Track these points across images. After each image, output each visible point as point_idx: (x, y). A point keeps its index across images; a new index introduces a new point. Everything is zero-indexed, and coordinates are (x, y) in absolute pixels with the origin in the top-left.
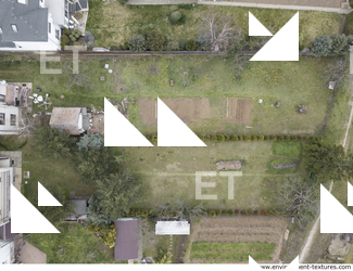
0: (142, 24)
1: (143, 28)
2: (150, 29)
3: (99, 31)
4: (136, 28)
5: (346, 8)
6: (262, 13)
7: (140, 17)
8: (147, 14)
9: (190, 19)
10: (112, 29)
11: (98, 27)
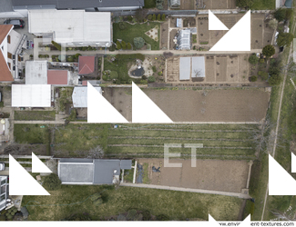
0: (70, 202)
1: (71, 205)
2: (77, 206)
3: (33, 207)
4: (65, 205)
5: (245, 193)
6: (174, 194)
7: (69, 195)
8: (75, 193)
9: (112, 198)
10: (44, 206)
11: (32, 204)
